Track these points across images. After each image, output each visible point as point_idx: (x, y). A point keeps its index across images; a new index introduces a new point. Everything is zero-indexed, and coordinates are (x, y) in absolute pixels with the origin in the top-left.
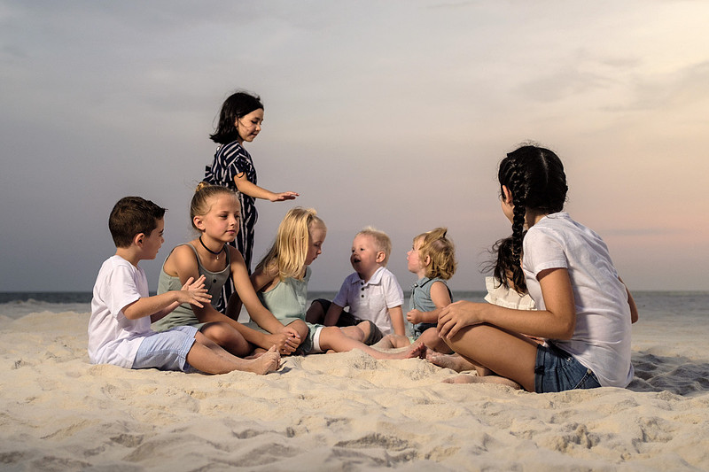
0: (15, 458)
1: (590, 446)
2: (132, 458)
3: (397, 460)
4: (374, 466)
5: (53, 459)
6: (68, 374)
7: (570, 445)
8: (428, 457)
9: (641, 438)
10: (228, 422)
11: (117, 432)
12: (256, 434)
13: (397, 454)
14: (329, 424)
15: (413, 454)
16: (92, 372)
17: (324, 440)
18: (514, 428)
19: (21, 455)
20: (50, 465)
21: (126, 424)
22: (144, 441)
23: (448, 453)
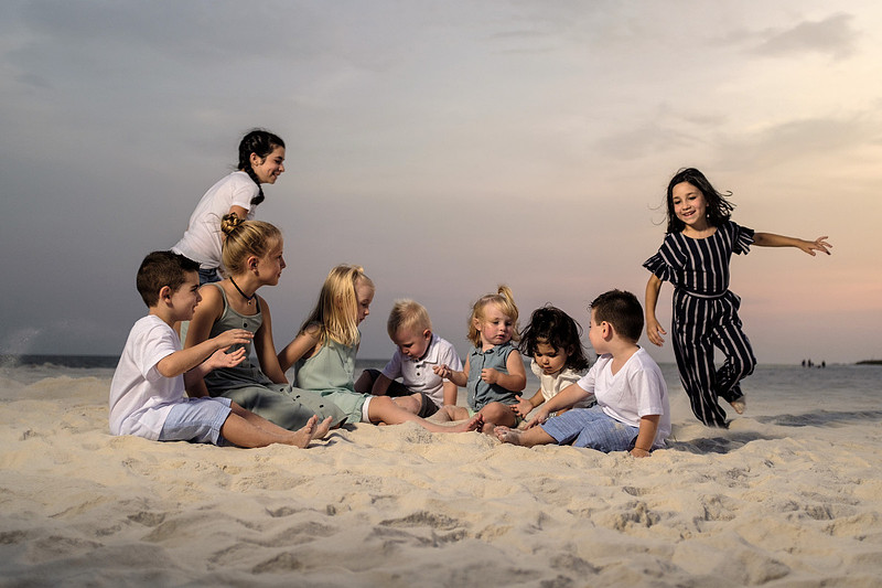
0: (17, 538)
1: (650, 524)
2: (151, 537)
3: (445, 539)
4: (419, 545)
5: (59, 538)
6: (84, 447)
7: (629, 523)
8: (479, 536)
9: (703, 516)
10: (262, 500)
11: (136, 509)
12: (293, 512)
13: (447, 533)
14: (373, 501)
15: (463, 534)
16: (112, 444)
17: (367, 519)
18: (571, 507)
19: (23, 534)
20: (55, 546)
21: (146, 500)
22: (165, 520)
23: (501, 532)
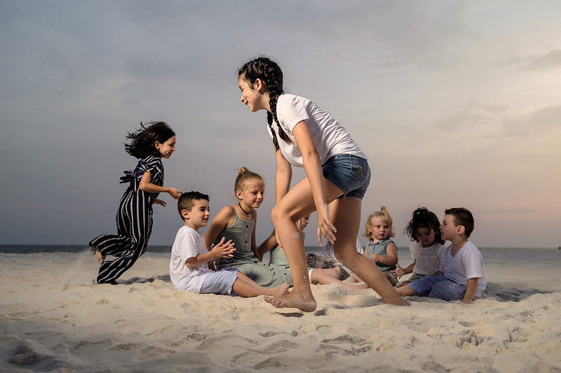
0: (131, 347)
1: (477, 344)
2: (200, 348)
3: (359, 351)
4: (345, 354)
5: (153, 348)
6: (162, 296)
7: (465, 343)
8: (378, 350)
9: (509, 339)
10: (257, 327)
11: (191, 332)
12: (274, 334)
13: (359, 347)
14: (318, 328)
15: (369, 348)
16: (175, 295)
17: (315, 338)
18: (430, 333)
19: (134, 345)
20: (151, 352)
21: (196, 327)
22: (207, 338)
23: (391, 347)
